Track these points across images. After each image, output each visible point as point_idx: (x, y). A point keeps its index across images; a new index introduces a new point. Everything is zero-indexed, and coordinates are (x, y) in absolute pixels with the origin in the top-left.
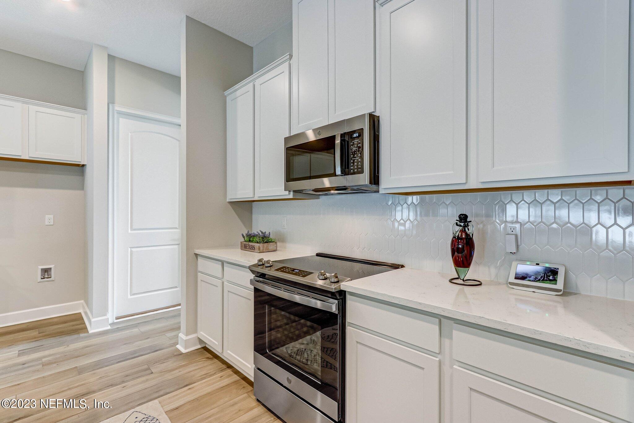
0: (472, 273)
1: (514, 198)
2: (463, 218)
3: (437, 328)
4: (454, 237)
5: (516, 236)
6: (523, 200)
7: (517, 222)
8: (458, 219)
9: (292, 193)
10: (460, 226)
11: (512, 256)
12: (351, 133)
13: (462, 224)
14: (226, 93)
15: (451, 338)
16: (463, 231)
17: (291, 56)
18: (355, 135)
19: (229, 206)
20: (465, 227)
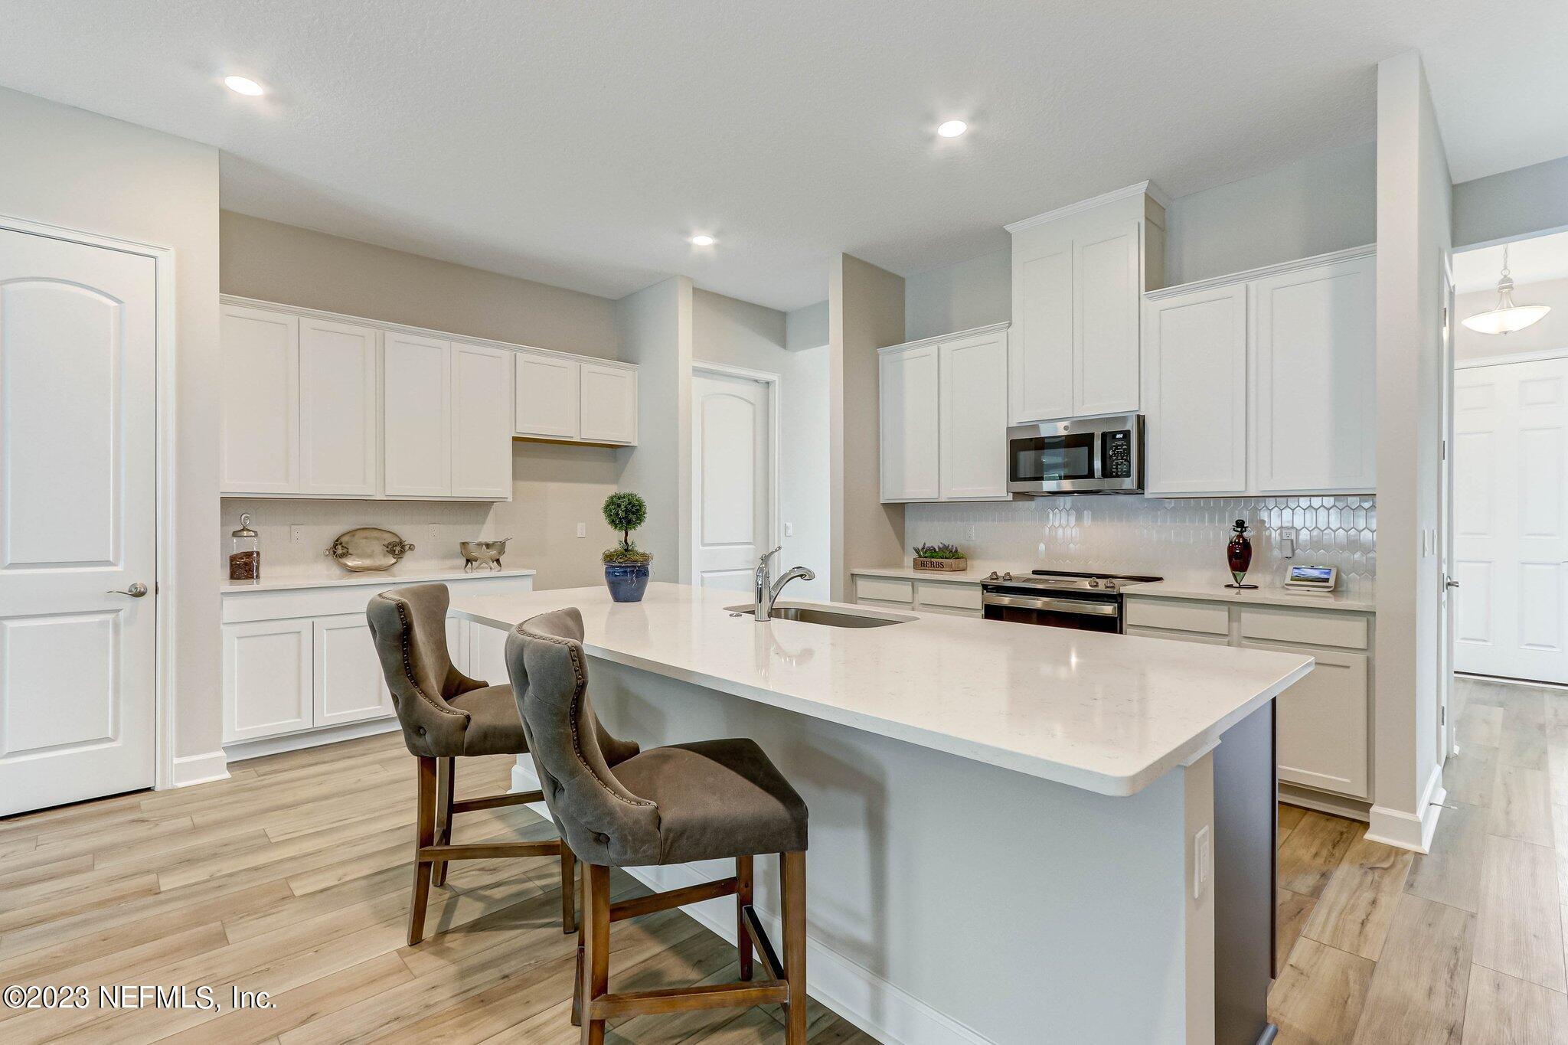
0: (1248, 578)
1: (1290, 504)
2: (1240, 524)
3: (1227, 613)
4: (1231, 543)
5: (1292, 541)
6: (1299, 506)
7: (1293, 527)
8: (1235, 524)
9: (1011, 495)
10: (1238, 531)
11: (1287, 561)
12: (1113, 434)
13: (1239, 529)
14: (880, 350)
15: (1239, 620)
16: (1240, 536)
17: (1010, 324)
18: (1118, 436)
19: (882, 509)
20: (1242, 532)
